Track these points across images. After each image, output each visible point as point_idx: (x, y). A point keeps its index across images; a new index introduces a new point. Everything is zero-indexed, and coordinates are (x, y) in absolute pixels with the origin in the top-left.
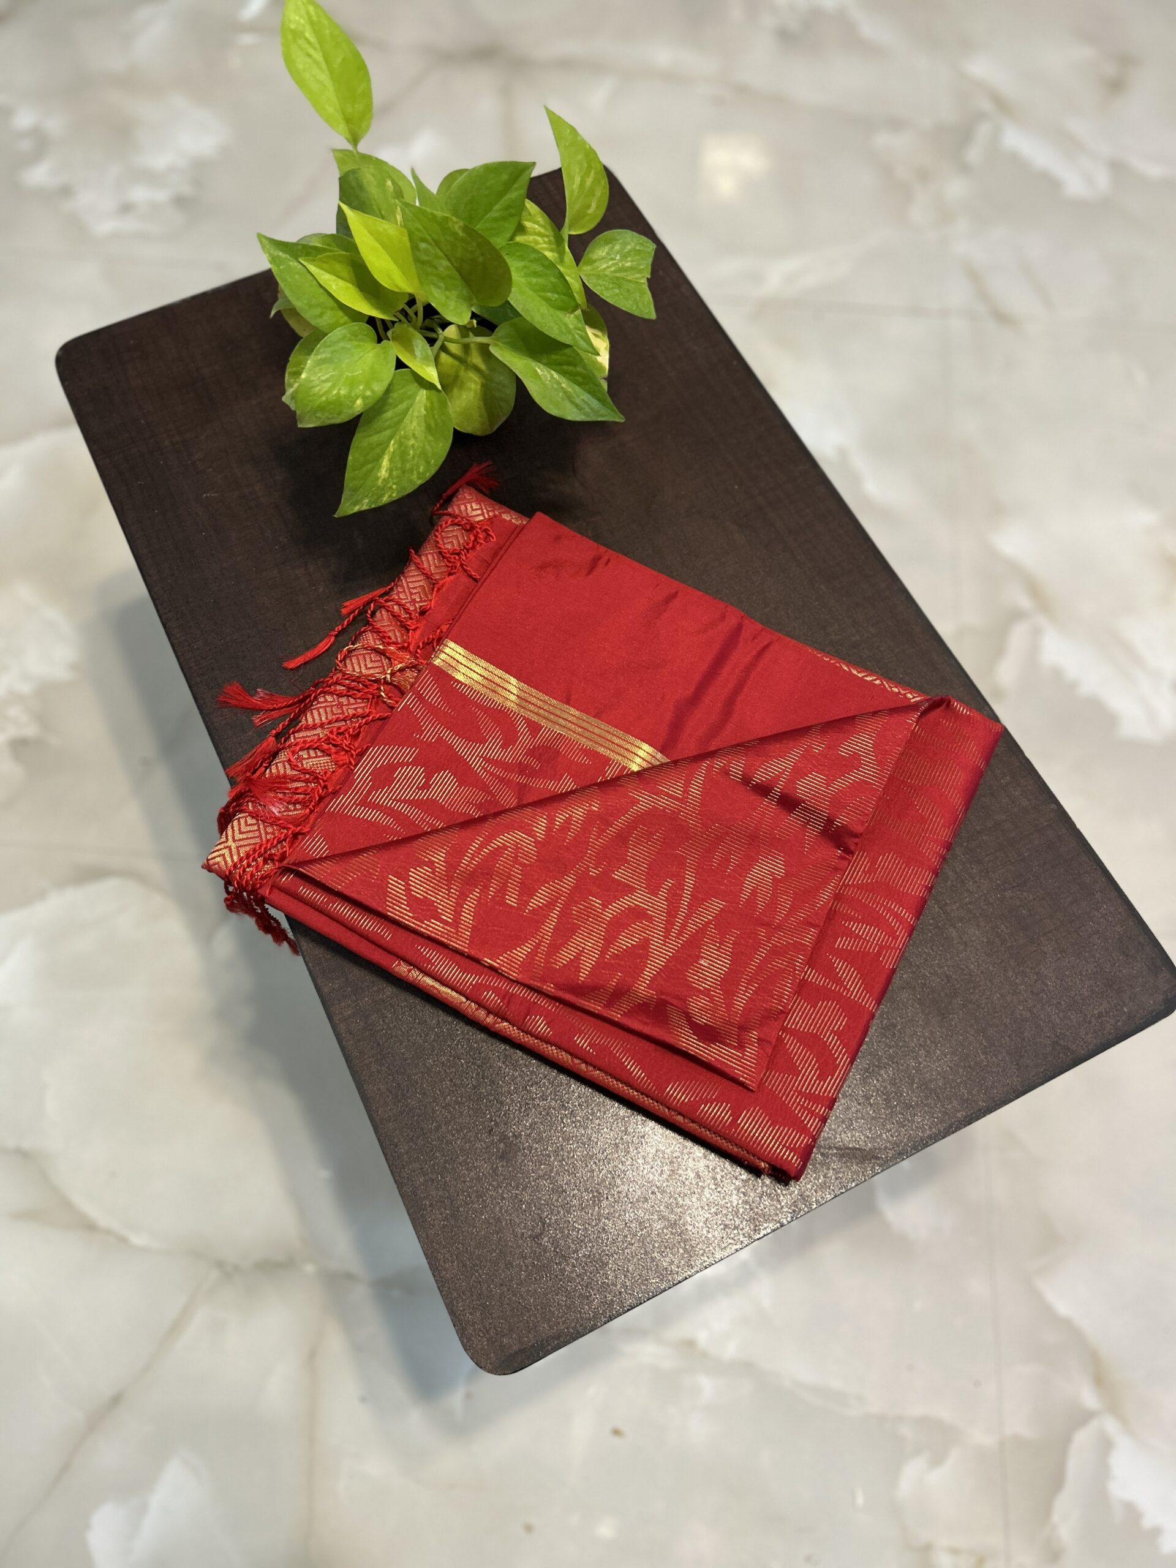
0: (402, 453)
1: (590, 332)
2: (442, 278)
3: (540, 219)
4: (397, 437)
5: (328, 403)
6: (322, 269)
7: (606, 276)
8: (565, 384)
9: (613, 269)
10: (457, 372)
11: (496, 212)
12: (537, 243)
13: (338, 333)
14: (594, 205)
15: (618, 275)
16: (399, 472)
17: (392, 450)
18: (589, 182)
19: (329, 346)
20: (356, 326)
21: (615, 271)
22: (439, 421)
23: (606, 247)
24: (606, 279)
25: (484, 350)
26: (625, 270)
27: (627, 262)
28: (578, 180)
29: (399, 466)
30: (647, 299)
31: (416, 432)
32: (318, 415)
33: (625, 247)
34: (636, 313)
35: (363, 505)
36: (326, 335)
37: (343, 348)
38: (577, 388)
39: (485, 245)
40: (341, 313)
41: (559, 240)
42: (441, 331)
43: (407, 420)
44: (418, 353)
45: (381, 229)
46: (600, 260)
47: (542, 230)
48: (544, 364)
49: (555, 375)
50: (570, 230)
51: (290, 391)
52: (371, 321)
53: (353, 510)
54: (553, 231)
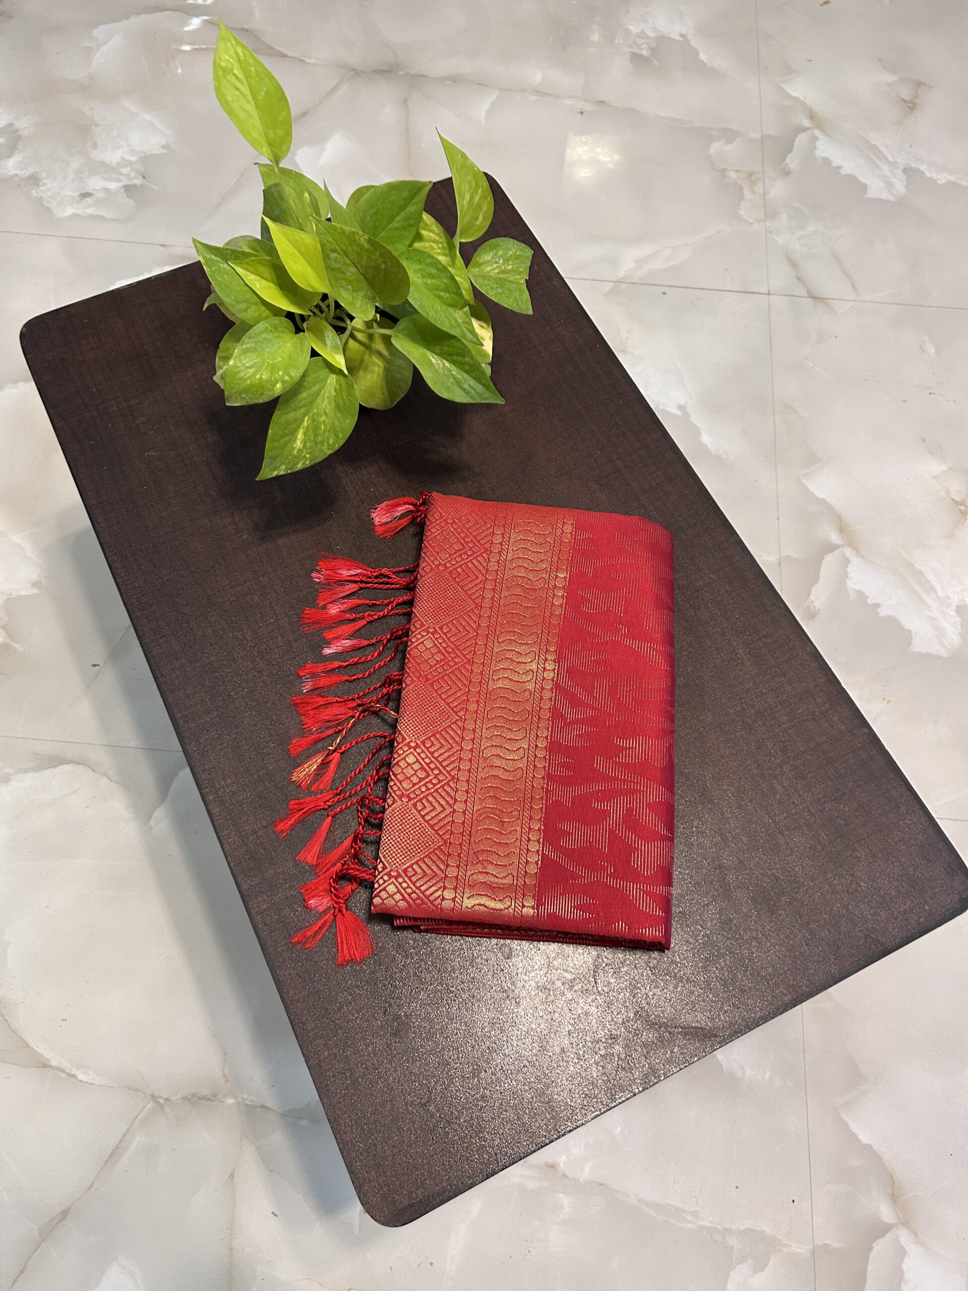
0: (315, 426)
1: (475, 323)
2: (350, 282)
3: (435, 228)
4: (311, 415)
5: (252, 386)
6: (247, 270)
7: (491, 277)
8: (455, 371)
9: (497, 271)
10: (363, 356)
11: (397, 223)
12: (432, 248)
13: (261, 326)
14: (481, 217)
15: (501, 276)
16: (312, 443)
17: (306, 425)
18: (477, 198)
19: (253, 338)
20: (276, 320)
21: (498, 273)
22: (347, 400)
23: (491, 253)
24: (491, 279)
25: (387, 340)
26: (508, 272)
27: (509, 265)
28: (467, 197)
29: (312, 438)
30: (525, 297)
31: (327, 410)
32: (242, 396)
33: (507, 253)
34: (516, 310)
35: (281, 470)
36: (251, 327)
37: (265, 339)
38: (465, 375)
39: (386, 255)
40: (263, 308)
41: (451, 247)
42: (349, 322)
43: (319, 400)
44: (328, 343)
45: (297, 238)
46: (485, 263)
47: (437, 238)
48: (438, 354)
49: (447, 364)
50: (461, 237)
51: (219, 372)
52: (290, 316)
53: (271, 475)
54: (447, 238)
